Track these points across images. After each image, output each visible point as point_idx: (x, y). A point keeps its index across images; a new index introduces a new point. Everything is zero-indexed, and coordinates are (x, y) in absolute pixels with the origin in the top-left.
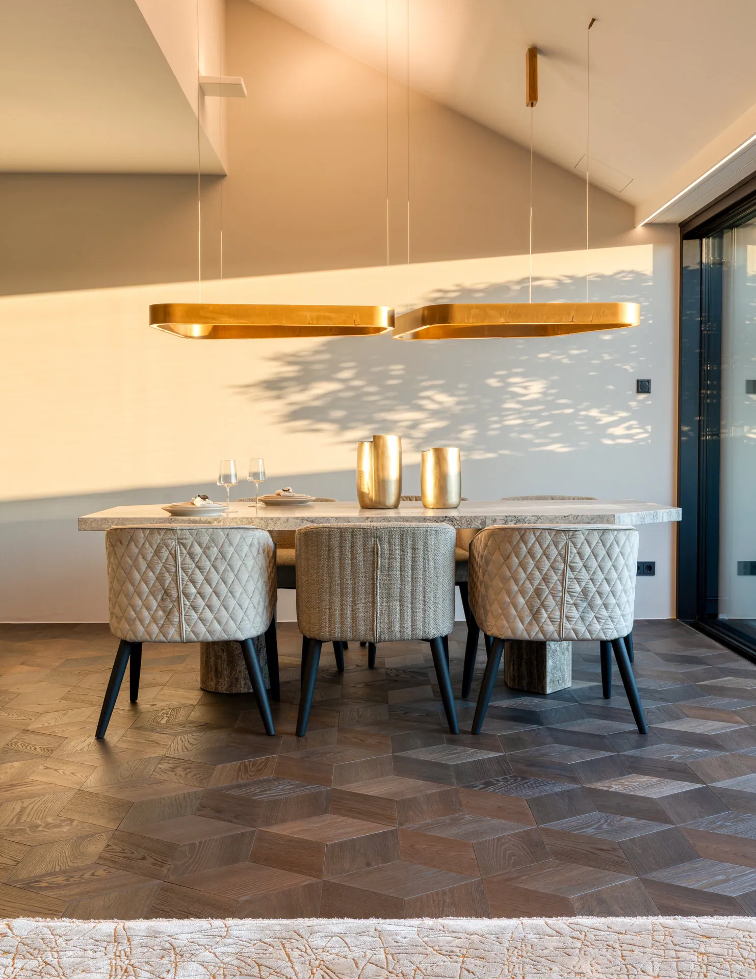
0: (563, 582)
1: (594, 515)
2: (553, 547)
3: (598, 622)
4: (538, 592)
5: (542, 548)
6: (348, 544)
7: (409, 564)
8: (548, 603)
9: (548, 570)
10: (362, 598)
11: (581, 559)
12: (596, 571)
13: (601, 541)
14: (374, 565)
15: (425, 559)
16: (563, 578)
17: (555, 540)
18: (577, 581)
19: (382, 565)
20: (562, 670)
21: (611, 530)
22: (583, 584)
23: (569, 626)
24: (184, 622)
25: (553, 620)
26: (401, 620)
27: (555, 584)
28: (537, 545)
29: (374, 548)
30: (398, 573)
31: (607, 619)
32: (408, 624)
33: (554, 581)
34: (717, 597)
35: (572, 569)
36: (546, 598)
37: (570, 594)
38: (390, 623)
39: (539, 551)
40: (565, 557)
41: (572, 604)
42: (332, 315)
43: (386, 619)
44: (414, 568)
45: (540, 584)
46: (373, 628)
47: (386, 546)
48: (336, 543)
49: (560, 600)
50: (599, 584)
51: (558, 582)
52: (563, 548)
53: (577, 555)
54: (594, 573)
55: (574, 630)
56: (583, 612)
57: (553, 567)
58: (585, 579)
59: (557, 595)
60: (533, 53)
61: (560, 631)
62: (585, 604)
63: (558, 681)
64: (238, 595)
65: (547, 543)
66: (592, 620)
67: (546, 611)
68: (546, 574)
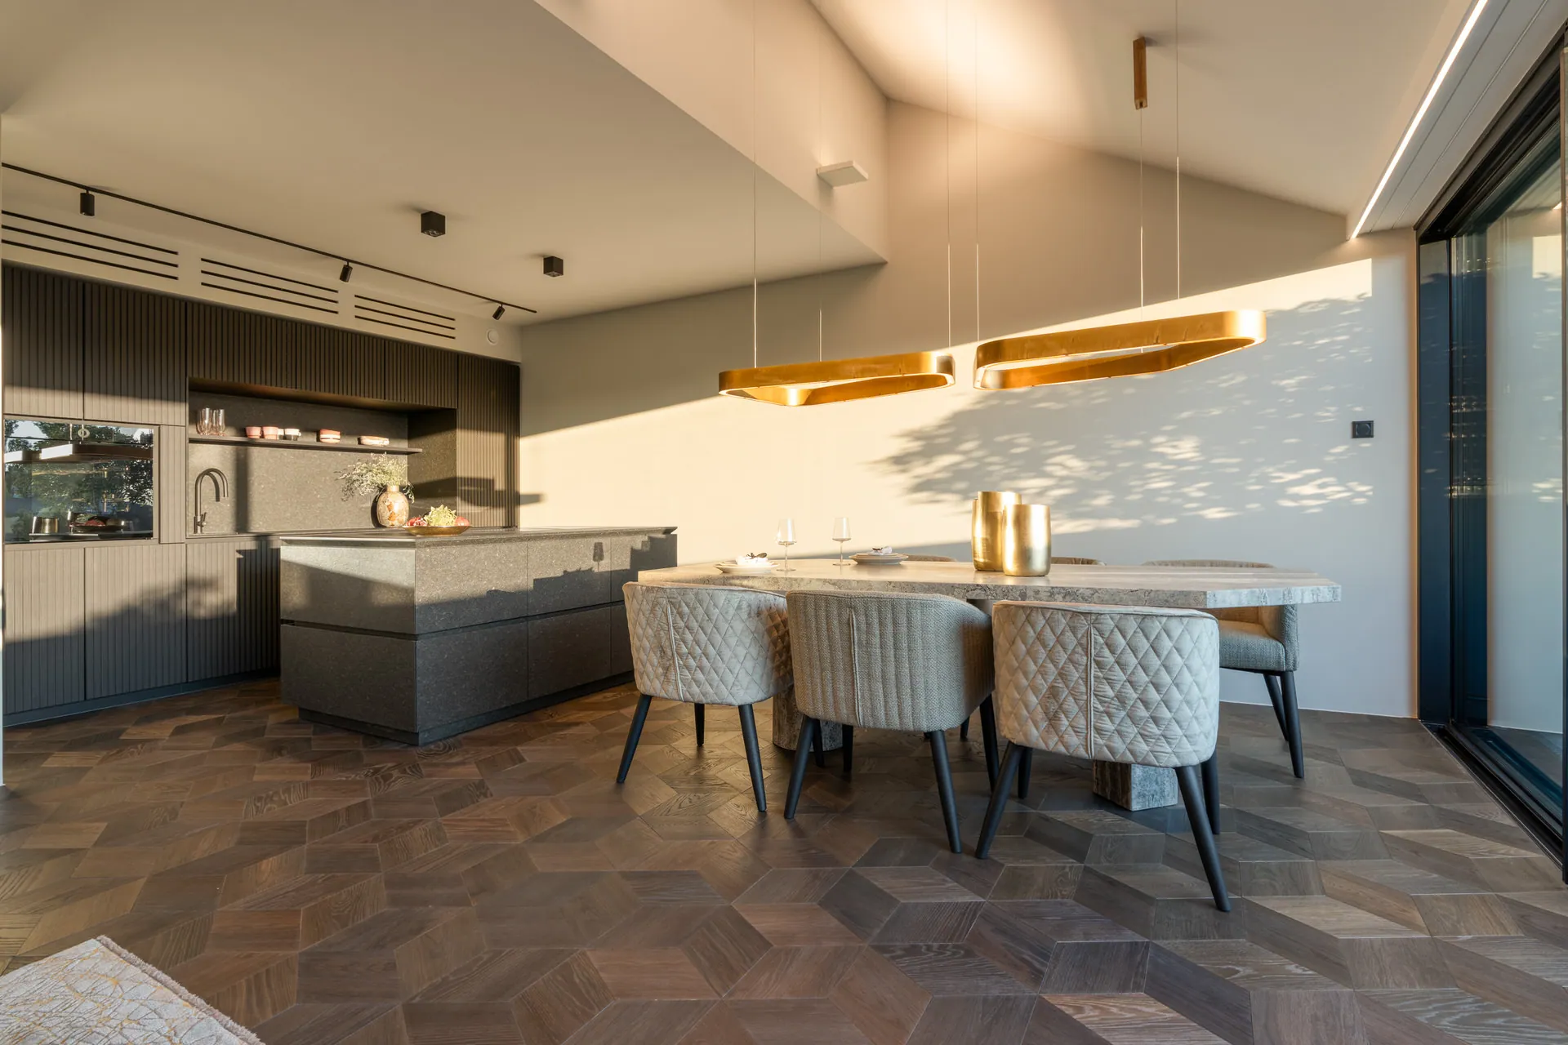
0: (1086, 681)
1: (1175, 591)
2: (1069, 634)
3: (1145, 741)
4: (1053, 692)
5: (1055, 635)
6: (823, 613)
7: (890, 642)
8: (1067, 707)
9: (1065, 663)
10: (841, 675)
11: (1113, 652)
12: (1135, 671)
13: (1141, 629)
14: (850, 640)
15: (910, 636)
16: (1087, 676)
17: (1071, 624)
18: (1108, 683)
19: (859, 639)
20: (1160, 783)
21: (1157, 616)
22: (1118, 687)
23: (1100, 741)
24: (679, 681)
25: (1078, 730)
26: (885, 707)
27: (1077, 682)
28: (1048, 630)
29: (849, 620)
30: (878, 651)
31: (1159, 739)
32: (895, 711)
33: (1075, 679)
34: (1486, 697)
35: (1100, 666)
36: (1064, 700)
37: (1098, 699)
38: (873, 708)
39: (1051, 639)
40: (1087, 649)
41: (1102, 712)
42: (878, 366)
43: (869, 704)
44: (896, 647)
45: (1055, 680)
46: (855, 710)
47: (862, 618)
48: (811, 610)
49: (1085, 705)
50: (1142, 688)
51: (1081, 681)
52: (1083, 636)
53: (1104, 646)
54: (1133, 673)
55: (1109, 748)
56: (1119, 725)
57: (1070, 660)
58: (1120, 681)
59: (1080, 698)
60: (1141, 45)
61: (1087, 745)
62: (1123, 713)
63: (1153, 796)
64: (726, 659)
65: (1061, 628)
66: (1135, 737)
67: (1067, 717)
68: (1063, 668)
